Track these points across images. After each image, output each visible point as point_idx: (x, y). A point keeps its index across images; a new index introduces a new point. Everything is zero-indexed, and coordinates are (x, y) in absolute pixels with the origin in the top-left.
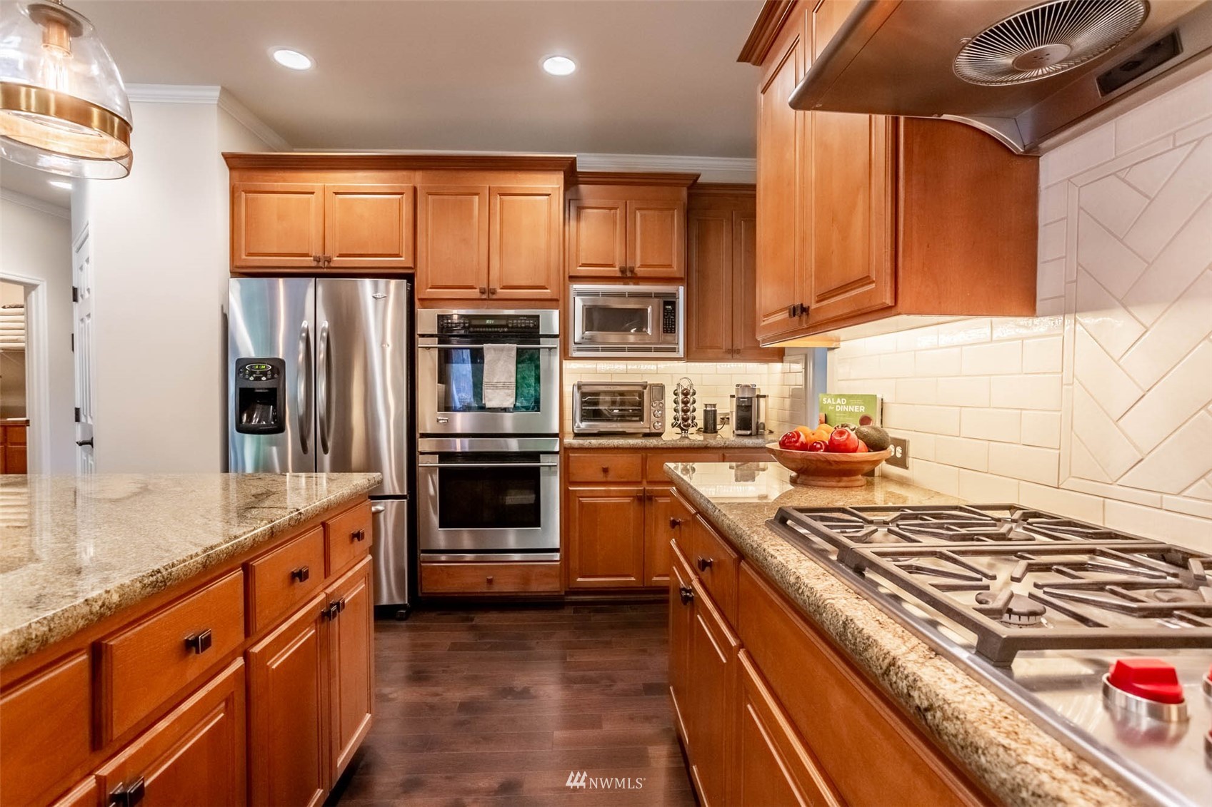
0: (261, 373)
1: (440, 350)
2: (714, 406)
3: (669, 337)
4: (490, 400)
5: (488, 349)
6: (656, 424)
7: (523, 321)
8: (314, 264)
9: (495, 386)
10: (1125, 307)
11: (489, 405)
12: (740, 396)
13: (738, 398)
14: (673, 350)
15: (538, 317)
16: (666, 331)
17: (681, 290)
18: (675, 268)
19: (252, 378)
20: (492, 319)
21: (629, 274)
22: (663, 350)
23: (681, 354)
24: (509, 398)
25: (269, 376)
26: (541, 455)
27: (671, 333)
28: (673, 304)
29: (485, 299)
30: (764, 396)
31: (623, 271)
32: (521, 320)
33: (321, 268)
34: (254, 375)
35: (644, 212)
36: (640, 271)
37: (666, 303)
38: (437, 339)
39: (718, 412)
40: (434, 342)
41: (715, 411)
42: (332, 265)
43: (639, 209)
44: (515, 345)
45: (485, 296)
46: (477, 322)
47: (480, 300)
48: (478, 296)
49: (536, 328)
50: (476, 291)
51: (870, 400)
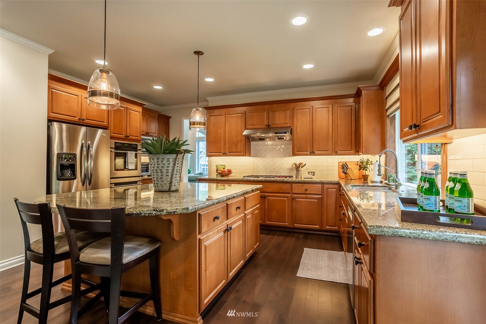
0: (69, 158)
1: (115, 152)
5: (129, 153)
8: (78, 121)
9: (131, 163)
10: (259, 157)
11: (130, 168)
15: (137, 145)
18: (156, 134)
19: (66, 160)
20: (127, 144)
21: (148, 134)
24: (133, 166)
25: (72, 160)
26: (138, 182)
31: (146, 133)
32: (134, 145)
33: (80, 122)
34: (67, 159)
36: (150, 134)
38: (114, 149)
42: (84, 122)
43: (150, 118)
44: (135, 152)
45: (126, 138)
46: (123, 145)
47: (124, 139)
48: (124, 137)
49: (137, 148)
50: (124, 136)
51: (224, 166)
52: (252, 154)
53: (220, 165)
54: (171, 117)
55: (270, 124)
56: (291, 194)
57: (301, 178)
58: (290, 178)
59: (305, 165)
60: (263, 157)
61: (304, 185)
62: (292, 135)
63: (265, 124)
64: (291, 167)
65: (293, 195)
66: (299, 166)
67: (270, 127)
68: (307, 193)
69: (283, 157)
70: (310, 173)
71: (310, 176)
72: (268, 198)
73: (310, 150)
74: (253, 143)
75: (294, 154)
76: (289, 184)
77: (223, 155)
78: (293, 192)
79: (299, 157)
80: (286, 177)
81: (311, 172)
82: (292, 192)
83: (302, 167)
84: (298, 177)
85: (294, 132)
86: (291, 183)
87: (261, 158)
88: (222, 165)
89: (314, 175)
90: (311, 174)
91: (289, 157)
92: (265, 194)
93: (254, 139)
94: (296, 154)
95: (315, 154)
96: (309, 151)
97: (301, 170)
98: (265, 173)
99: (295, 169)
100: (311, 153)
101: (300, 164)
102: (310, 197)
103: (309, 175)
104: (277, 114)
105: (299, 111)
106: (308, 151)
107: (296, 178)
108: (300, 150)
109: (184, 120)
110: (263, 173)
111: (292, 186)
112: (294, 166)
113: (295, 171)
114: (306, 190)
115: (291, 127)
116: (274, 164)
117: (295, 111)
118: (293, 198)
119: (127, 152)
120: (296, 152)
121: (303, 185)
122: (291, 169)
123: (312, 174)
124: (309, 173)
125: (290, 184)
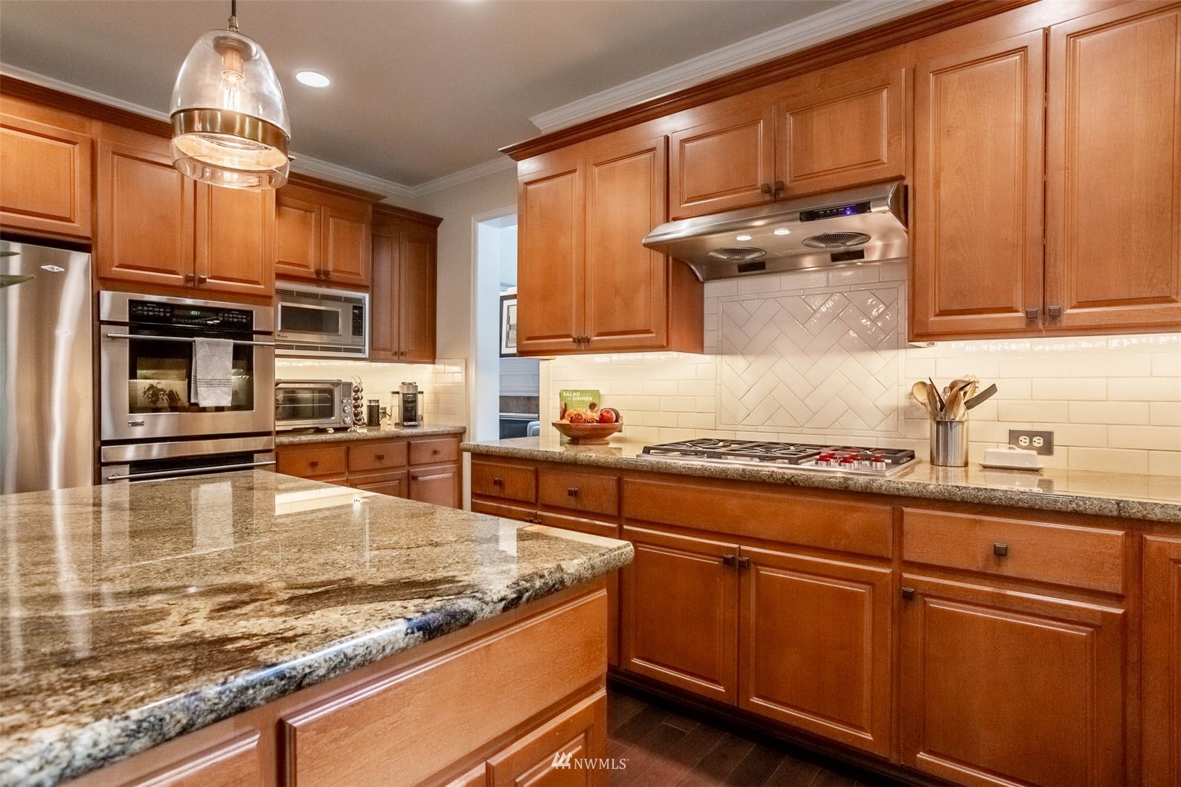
1: (132, 341)
2: (378, 401)
3: (357, 339)
4: (205, 399)
5: (202, 343)
6: (346, 419)
7: (235, 316)
9: (210, 384)
10: (742, 354)
11: (203, 404)
12: (405, 392)
13: (404, 394)
14: (359, 351)
15: (250, 313)
16: (354, 333)
17: (367, 296)
18: (363, 277)
20: (198, 311)
21: (323, 277)
22: (352, 352)
23: (366, 355)
24: (225, 396)
26: (255, 455)
27: (359, 335)
28: (361, 309)
29: (191, 288)
30: (422, 393)
31: (318, 272)
32: (233, 314)
35: (338, 220)
36: (334, 276)
37: (355, 308)
38: (128, 328)
39: (380, 407)
40: (124, 332)
41: (378, 406)
43: (333, 217)
44: (232, 341)
45: (190, 285)
46: (180, 312)
47: (184, 288)
48: (182, 283)
49: (249, 324)
50: (181, 277)
51: (596, 393)
52: (709, 338)
53: (576, 391)
54: (442, 219)
55: (787, 180)
56: (896, 563)
57: (966, 464)
58: (896, 462)
59: (992, 390)
60: (763, 352)
61: (980, 521)
62: (906, 223)
63: (760, 182)
64: (903, 402)
65: (906, 575)
66: (954, 400)
67: (782, 195)
68: (1009, 569)
69: (862, 349)
70: (1024, 441)
71: (1022, 455)
72: (757, 570)
73: (1024, 305)
74: (713, 290)
75: (920, 333)
76: (886, 504)
77: (574, 346)
78: (906, 558)
79: (954, 345)
80: (871, 455)
81: (1032, 435)
82: (901, 555)
83: (970, 405)
84: (946, 457)
85: (923, 205)
86: (897, 500)
87: (750, 358)
88: (583, 392)
89: (1047, 449)
90: (1030, 447)
91: (893, 353)
92: (743, 547)
93: (717, 270)
94: (933, 329)
95: (1065, 322)
96: (1019, 305)
97: (961, 422)
98: (768, 429)
99: (928, 416)
100: (1031, 318)
101: (958, 388)
102: (1034, 601)
103: (1019, 451)
104: (820, 123)
105: (954, 77)
106: (1011, 310)
107: (932, 462)
108: (955, 307)
109: (480, 224)
110: (760, 428)
111: (899, 520)
112: (922, 397)
113: (927, 428)
114: (1000, 554)
115: (902, 178)
116: (815, 388)
117: (927, 80)
118: (908, 597)
119: (194, 341)
120: (933, 319)
121: (976, 521)
122: (907, 415)
123: (1038, 442)
124: (1014, 436)
125: (888, 508)
